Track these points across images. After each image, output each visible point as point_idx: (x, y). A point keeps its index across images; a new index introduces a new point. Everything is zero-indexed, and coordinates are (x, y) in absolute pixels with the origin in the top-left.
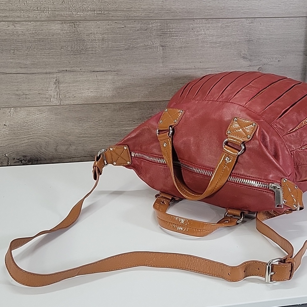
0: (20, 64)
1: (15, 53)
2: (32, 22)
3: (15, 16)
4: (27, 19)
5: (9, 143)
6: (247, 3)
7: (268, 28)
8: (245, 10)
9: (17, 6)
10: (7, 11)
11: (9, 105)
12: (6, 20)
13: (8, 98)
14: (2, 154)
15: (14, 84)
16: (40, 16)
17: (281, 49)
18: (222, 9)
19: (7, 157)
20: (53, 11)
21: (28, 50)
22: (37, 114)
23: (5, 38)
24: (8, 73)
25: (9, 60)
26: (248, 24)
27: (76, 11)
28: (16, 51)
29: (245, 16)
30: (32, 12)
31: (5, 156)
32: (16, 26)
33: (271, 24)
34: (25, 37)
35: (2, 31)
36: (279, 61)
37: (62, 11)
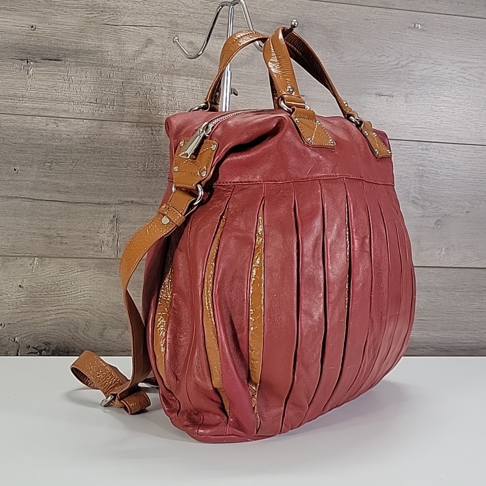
0: (58, 187)
1: (52, 168)
2: (85, 121)
3: (59, 109)
4: (78, 115)
5: (24, 318)
6: (418, 118)
7: (451, 160)
8: (416, 129)
9: (65, 94)
10: (48, 101)
11: (32, 252)
12: (44, 114)
13: (32, 241)
14: (8, 337)
15: (44, 218)
16: (99, 112)
17: (470, 194)
18: (381, 125)
19: (17, 342)
20: (120, 105)
21: (74, 164)
22: (76, 271)
23: (39, 143)
24: (36, 198)
25: (42, 179)
26: (421, 151)
27: (157, 109)
28: (54, 164)
29: (416, 138)
30: (87, 105)
31: (13, 340)
32: (59, 125)
33: (456, 154)
34: (71, 143)
35: (35, 131)
36: (467, 212)
37: (135, 107)
